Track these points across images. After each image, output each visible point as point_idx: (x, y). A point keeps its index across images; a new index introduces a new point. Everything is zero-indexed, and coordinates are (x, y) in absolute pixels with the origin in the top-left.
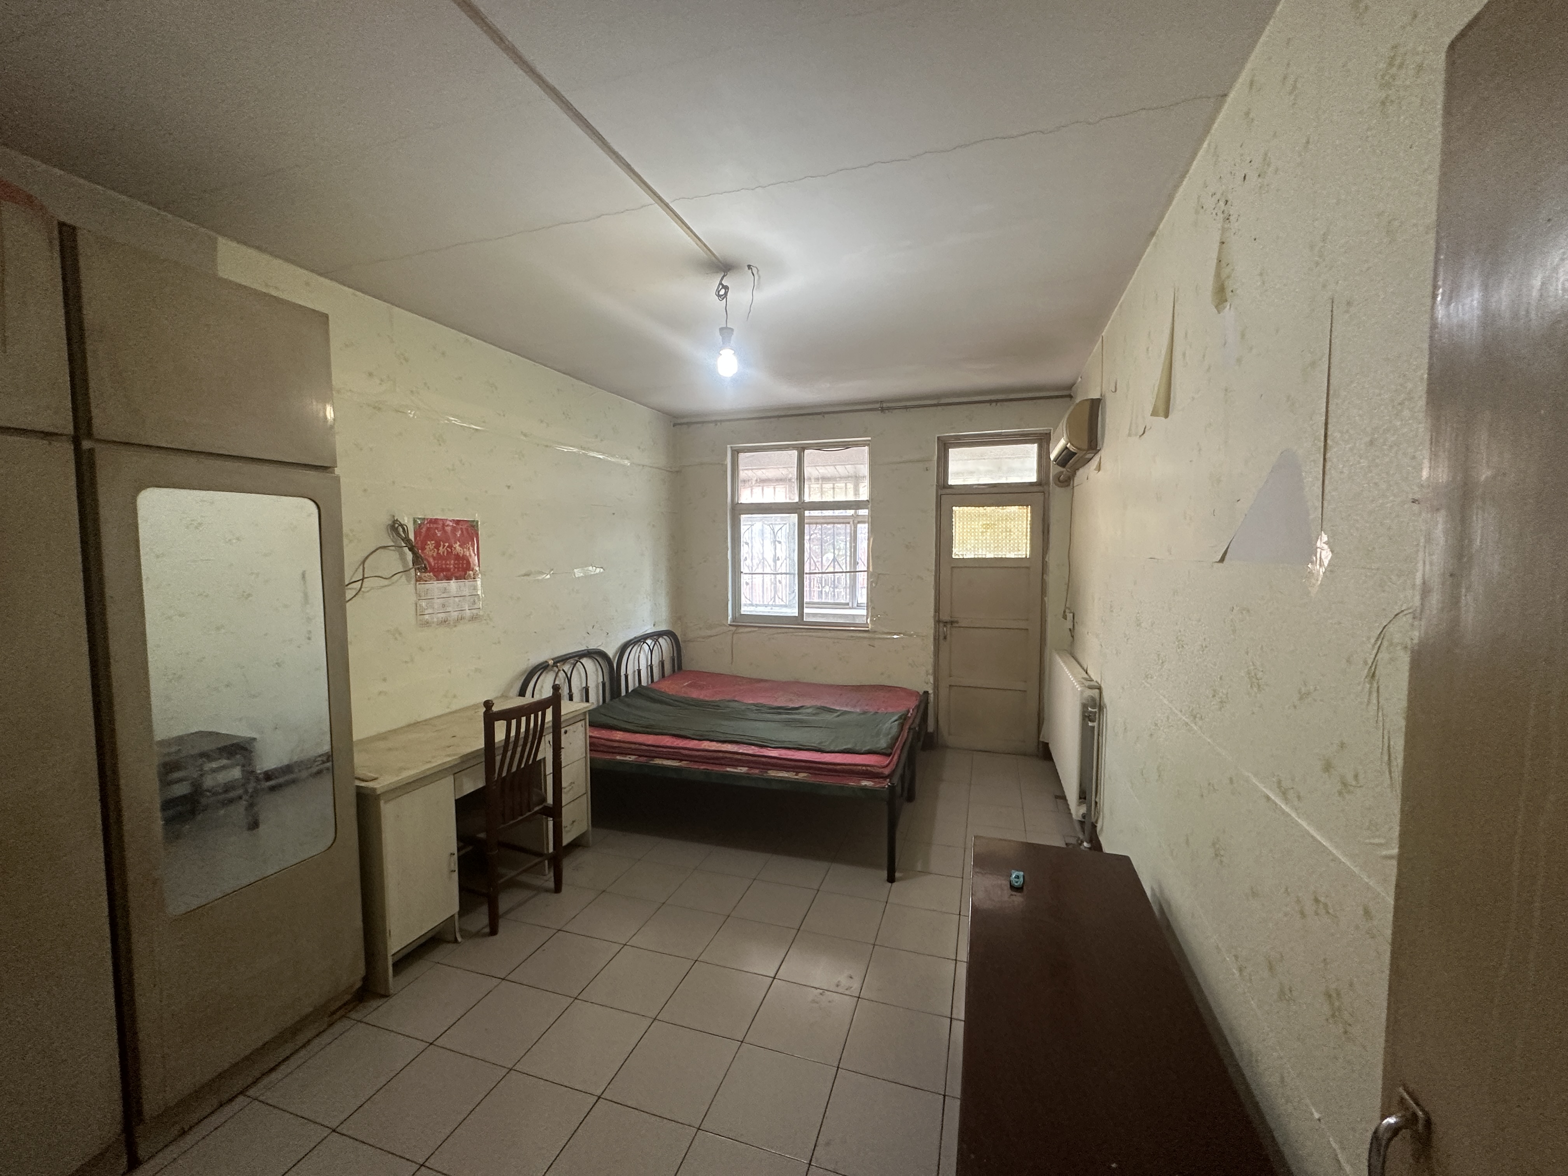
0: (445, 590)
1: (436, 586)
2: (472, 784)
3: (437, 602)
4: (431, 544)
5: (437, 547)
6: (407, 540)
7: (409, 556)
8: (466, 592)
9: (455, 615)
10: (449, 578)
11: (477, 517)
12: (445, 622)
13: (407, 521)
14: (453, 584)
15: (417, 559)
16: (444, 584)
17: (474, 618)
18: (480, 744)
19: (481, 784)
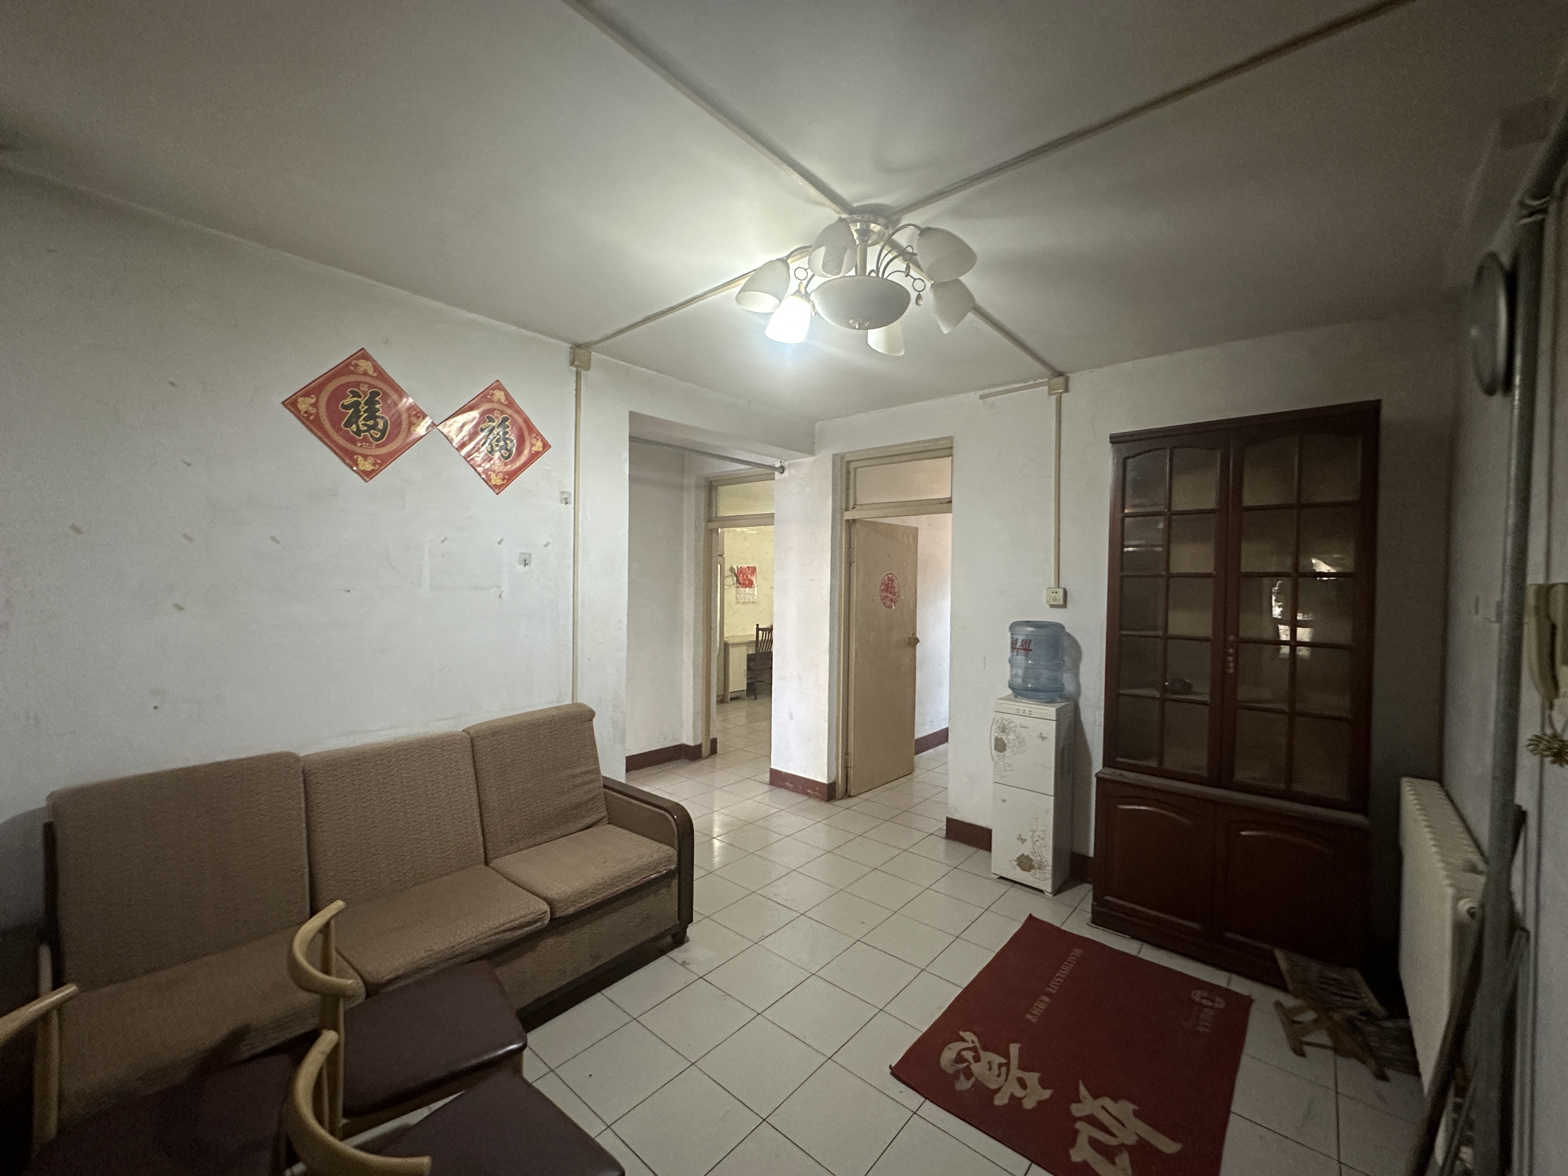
0: (745, 592)
1: (742, 589)
2: (752, 651)
3: (742, 596)
4: (741, 575)
5: (743, 576)
6: (735, 573)
7: (735, 579)
8: (751, 592)
9: (747, 600)
10: (746, 587)
11: (756, 565)
12: (744, 603)
13: (735, 567)
14: (747, 589)
15: (738, 580)
16: (744, 589)
17: (753, 603)
18: (754, 639)
19: (754, 652)
